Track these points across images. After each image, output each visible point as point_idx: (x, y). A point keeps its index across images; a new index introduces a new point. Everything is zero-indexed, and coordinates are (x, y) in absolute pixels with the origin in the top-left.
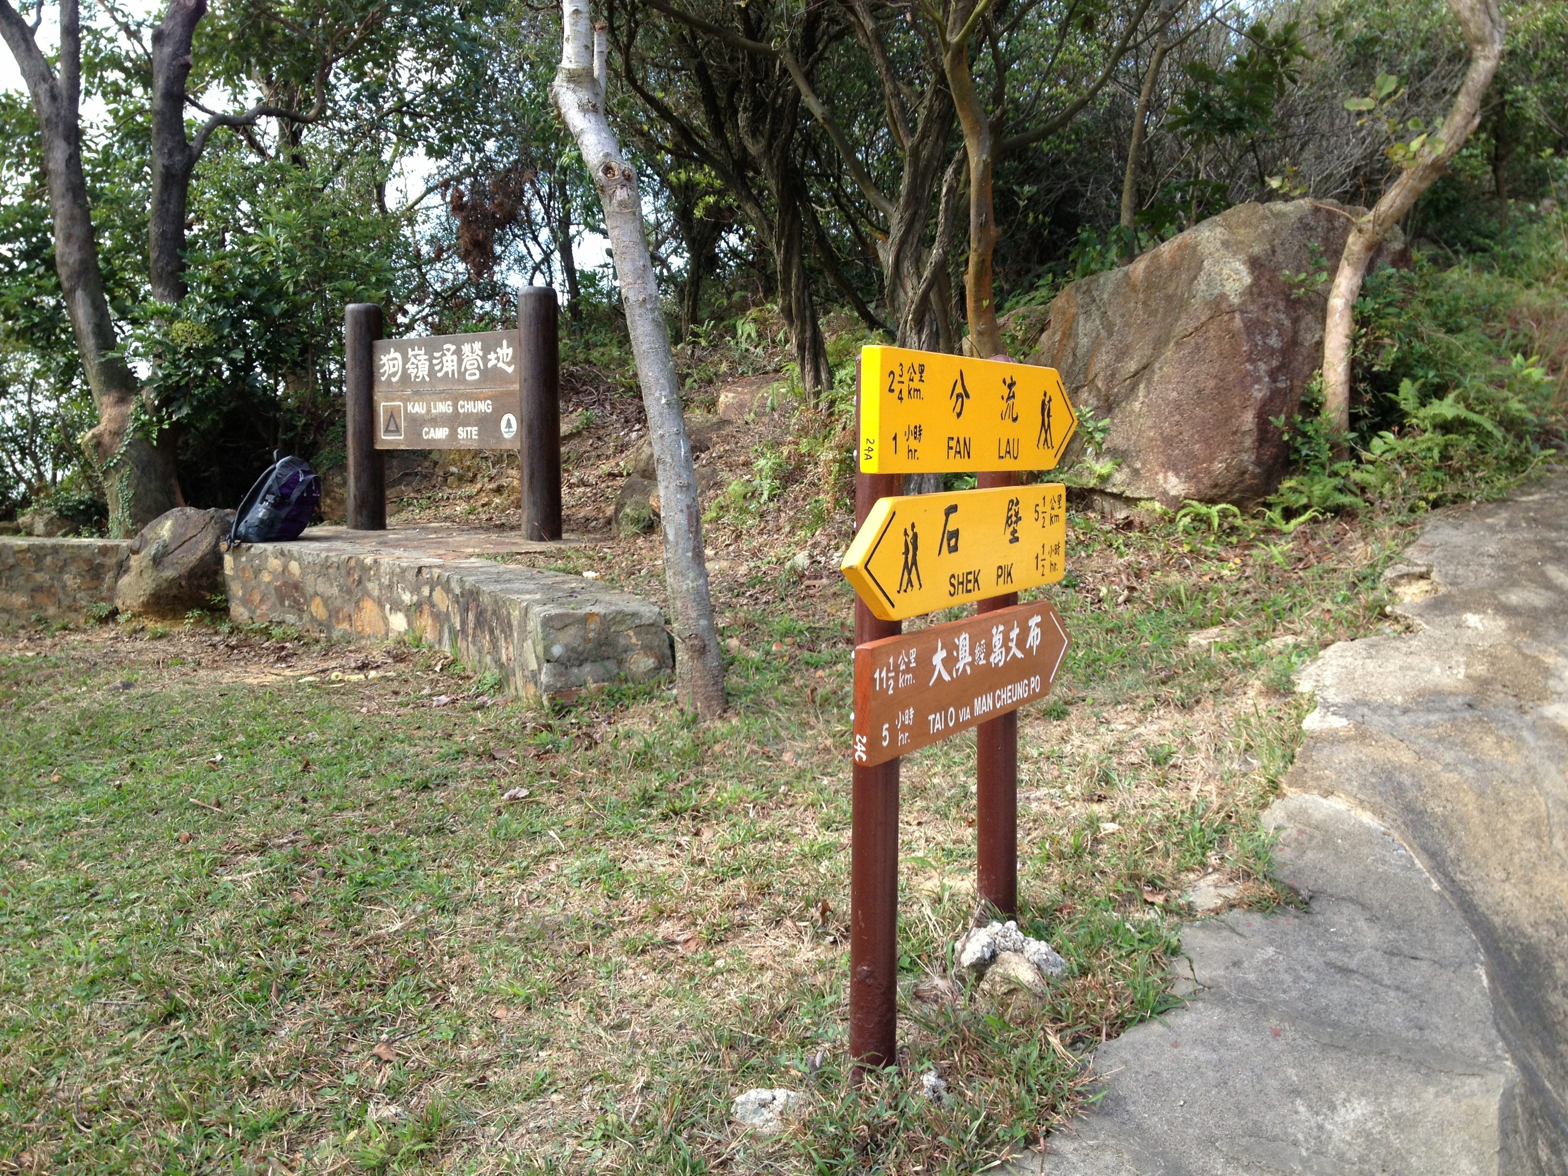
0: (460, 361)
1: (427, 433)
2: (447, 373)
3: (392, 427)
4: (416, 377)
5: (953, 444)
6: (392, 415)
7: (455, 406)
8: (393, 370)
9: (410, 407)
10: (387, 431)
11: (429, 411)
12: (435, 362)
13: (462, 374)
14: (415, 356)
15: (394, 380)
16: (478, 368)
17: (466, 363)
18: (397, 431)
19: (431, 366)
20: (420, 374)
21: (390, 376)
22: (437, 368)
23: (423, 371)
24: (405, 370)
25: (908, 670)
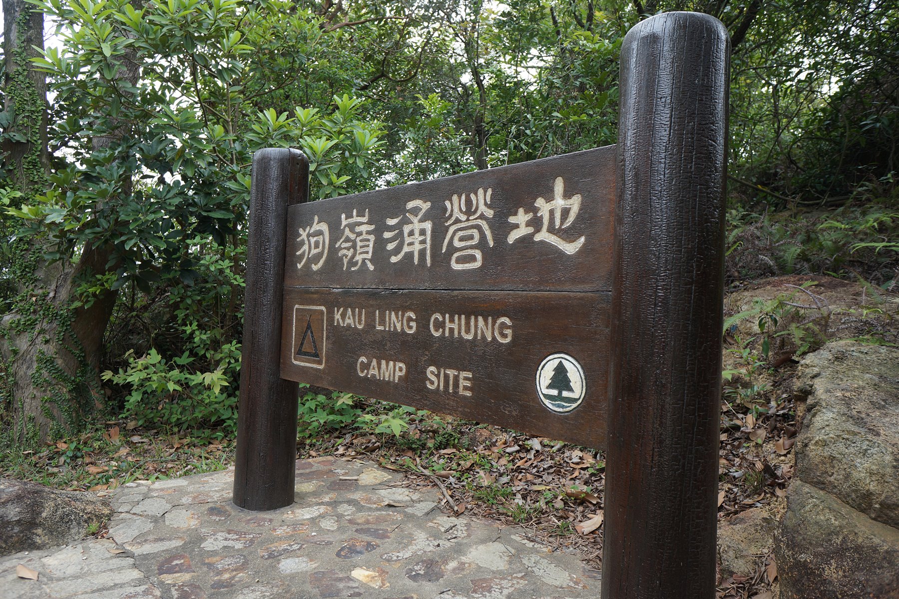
0: (439, 233)
1: (366, 366)
2: (410, 255)
3: (307, 348)
4: (352, 263)
6: (309, 327)
7: (423, 323)
8: (314, 251)
9: (338, 316)
10: (300, 352)
11: (370, 326)
12: (387, 235)
13: (441, 258)
14: (352, 227)
15: (315, 268)
16: (482, 245)
17: (454, 237)
18: (315, 355)
19: (380, 244)
20: (359, 258)
21: (311, 261)
22: (390, 247)
23: (364, 255)
24: (333, 250)
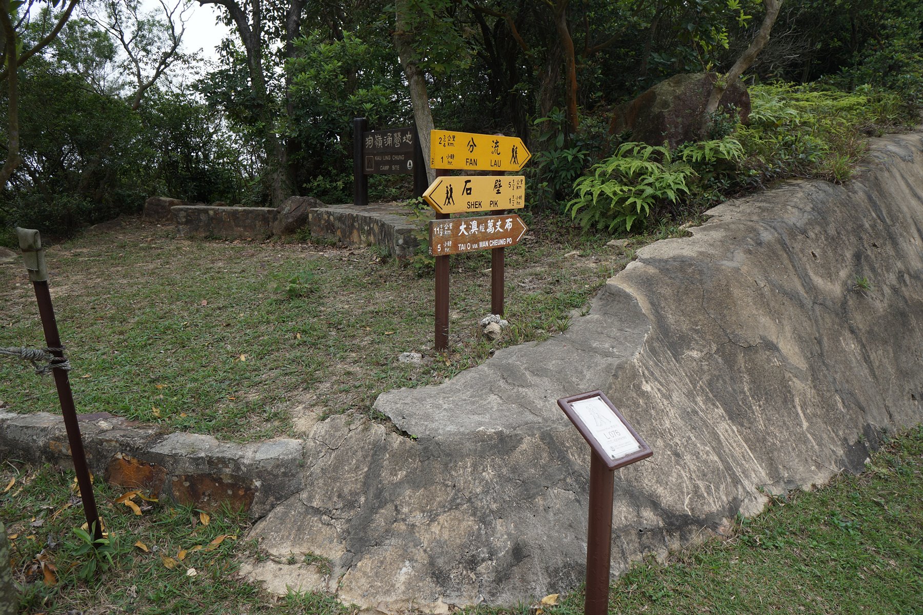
0: (393, 140)
1: (382, 168)
2: (388, 144)
3: (370, 166)
5: (469, 161)
6: (370, 161)
7: (391, 157)
8: (370, 144)
9: (376, 158)
10: (368, 167)
11: (382, 159)
13: (394, 144)
14: (377, 138)
15: (370, 147)
16: (399, 142)
20: (379, 145)
22: (385, 142)
24: (374, 143)
25: (449, 229)
